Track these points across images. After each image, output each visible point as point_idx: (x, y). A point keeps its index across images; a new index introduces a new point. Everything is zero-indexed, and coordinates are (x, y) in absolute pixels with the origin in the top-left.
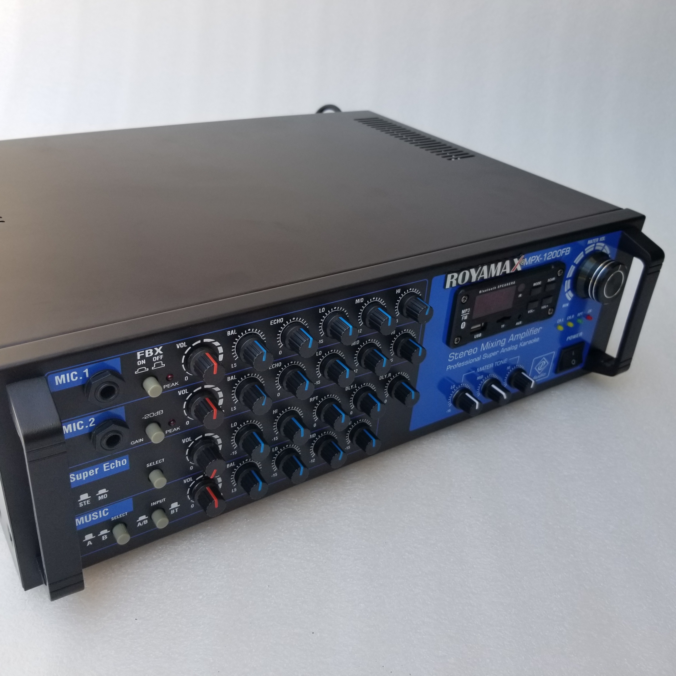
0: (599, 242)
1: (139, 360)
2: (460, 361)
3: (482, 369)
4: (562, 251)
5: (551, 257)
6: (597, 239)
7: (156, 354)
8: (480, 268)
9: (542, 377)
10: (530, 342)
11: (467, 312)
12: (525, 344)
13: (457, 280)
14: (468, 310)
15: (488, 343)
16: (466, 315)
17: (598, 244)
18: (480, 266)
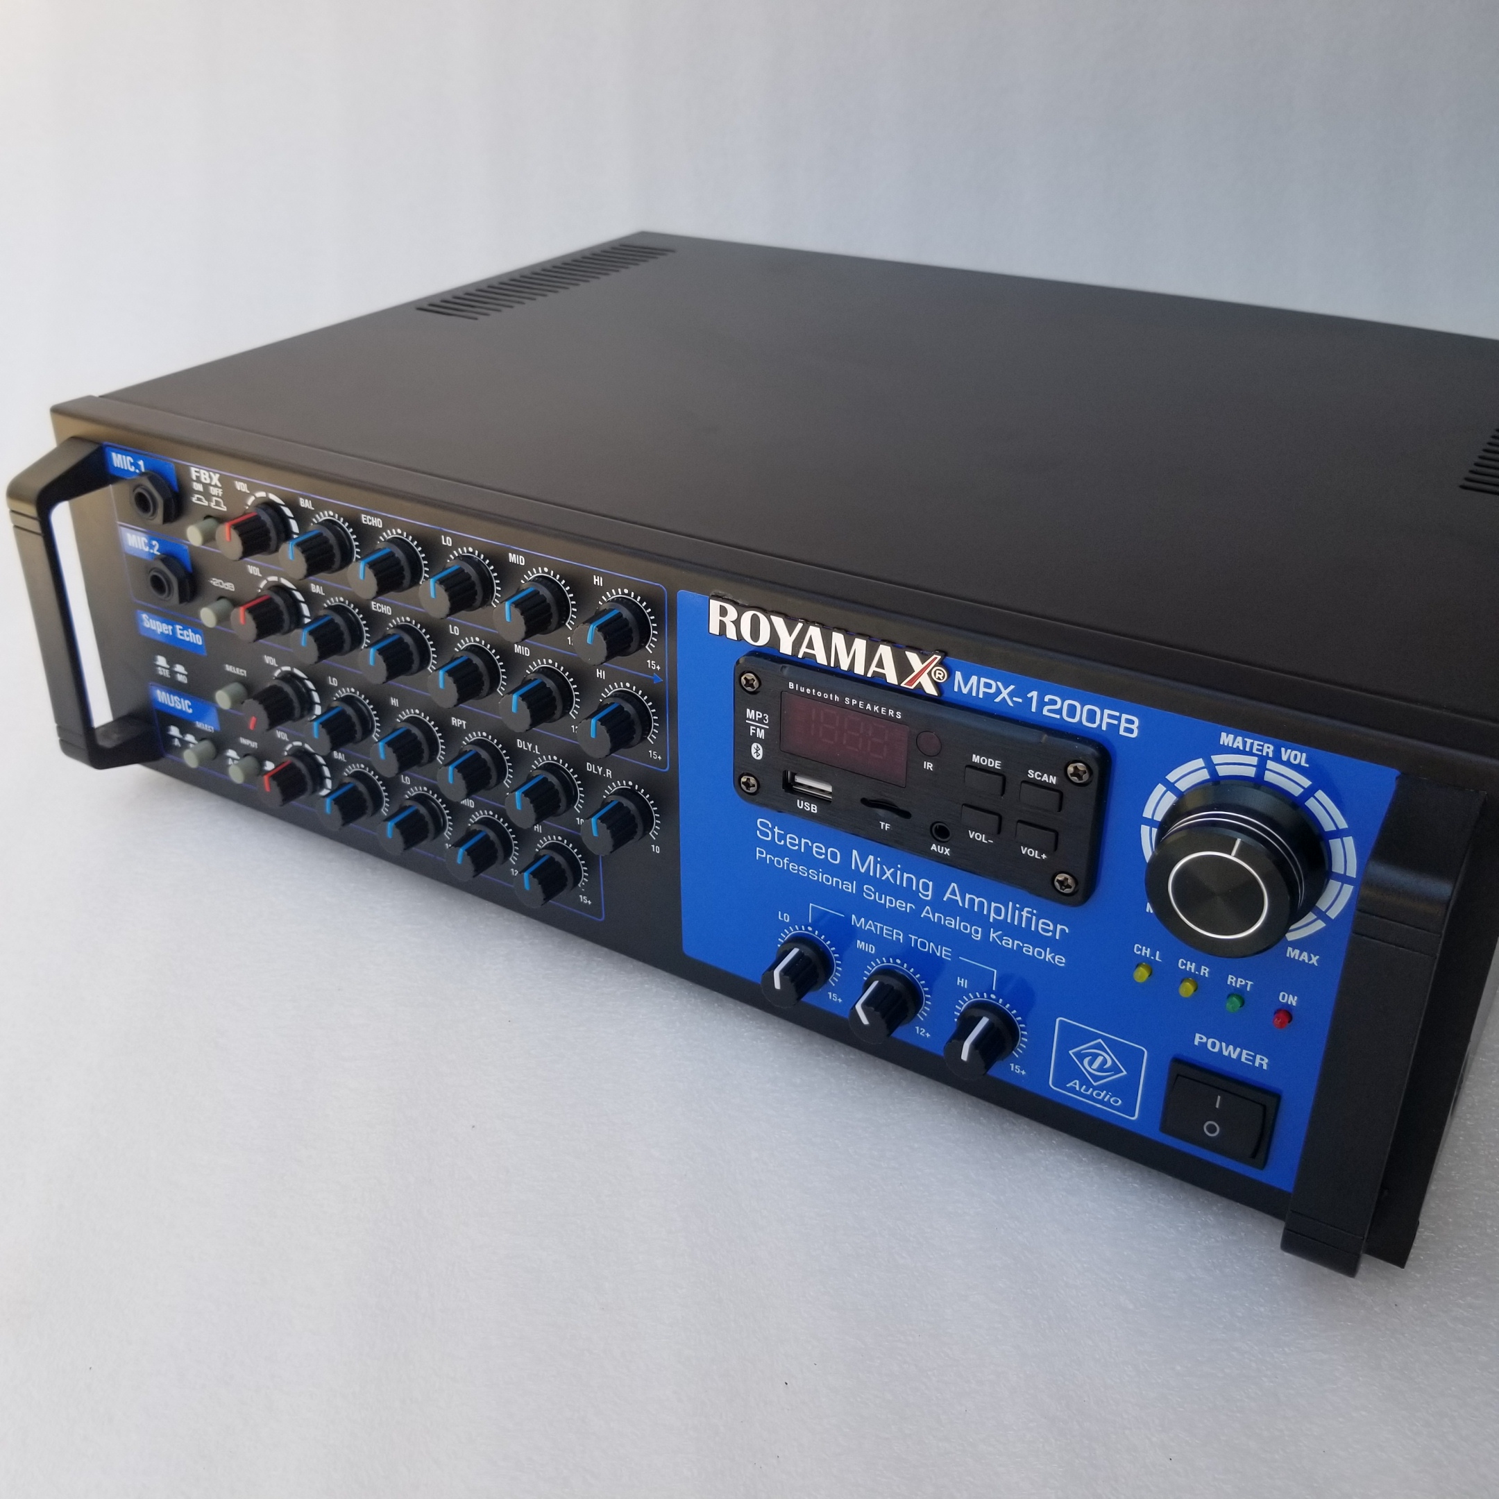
0: (1277, 758)
1: (194, 481)
2: (797, 857)
3: (867, 927)
4: (1104, 719)
5: (1059, 711)
6: (1269, 749)
7: (213, 483)
8: (800, 626)
9: (1108, 1104)
10: (1029, 950)
11: (761, 721)
12: (1009, 943)
13: (737, 623)
14: (764, 717)
15: (871, 858)
16: (761, 728)
17: (1271, 764)
18: (801, 622)
